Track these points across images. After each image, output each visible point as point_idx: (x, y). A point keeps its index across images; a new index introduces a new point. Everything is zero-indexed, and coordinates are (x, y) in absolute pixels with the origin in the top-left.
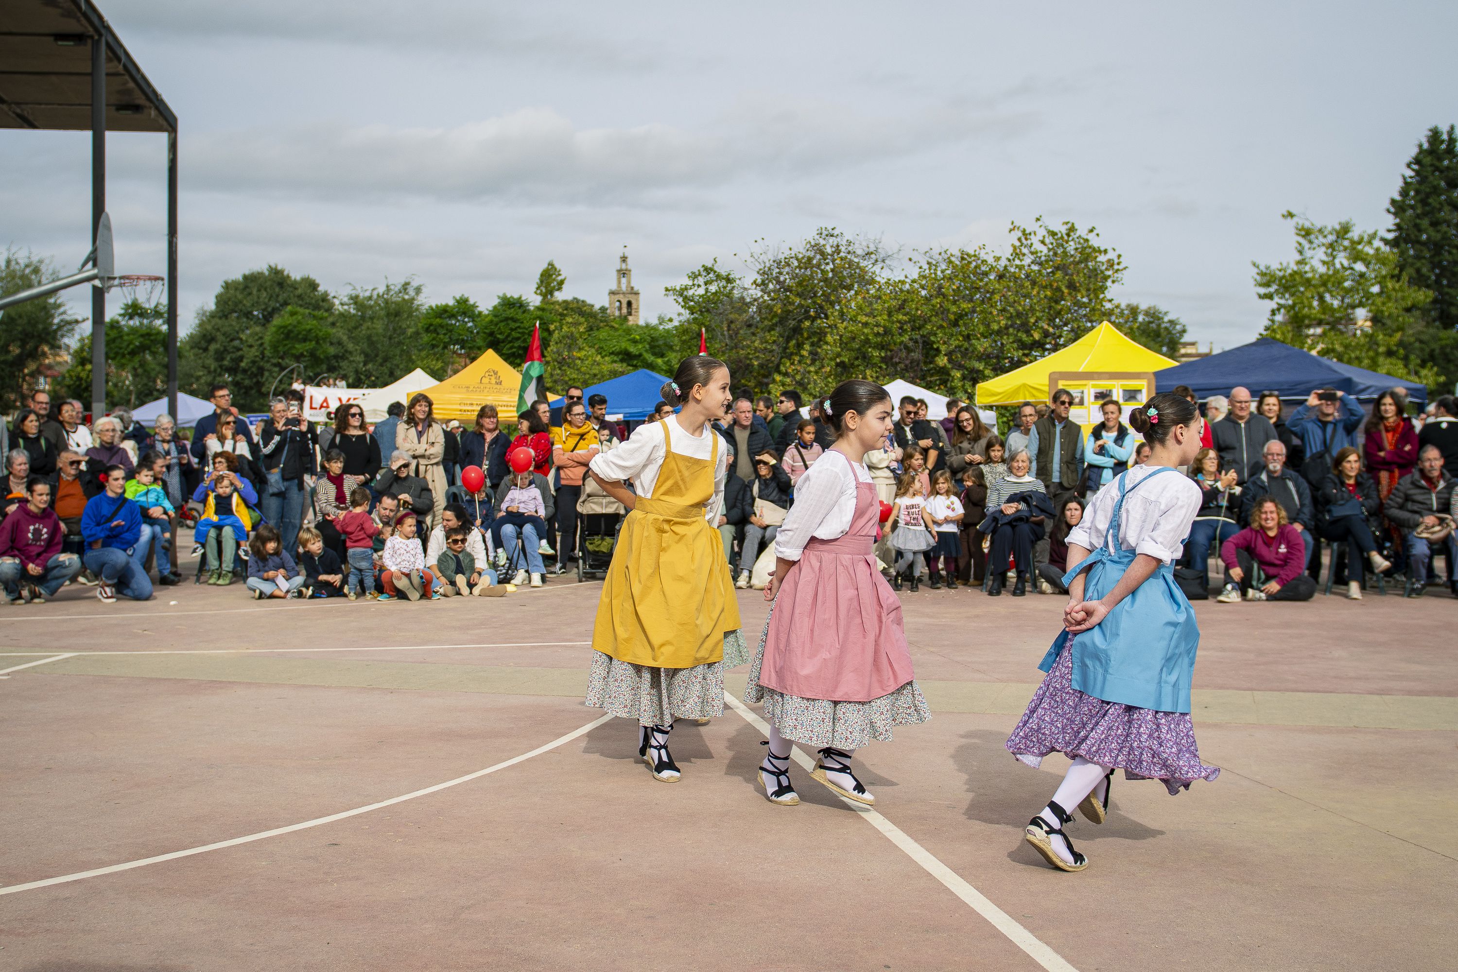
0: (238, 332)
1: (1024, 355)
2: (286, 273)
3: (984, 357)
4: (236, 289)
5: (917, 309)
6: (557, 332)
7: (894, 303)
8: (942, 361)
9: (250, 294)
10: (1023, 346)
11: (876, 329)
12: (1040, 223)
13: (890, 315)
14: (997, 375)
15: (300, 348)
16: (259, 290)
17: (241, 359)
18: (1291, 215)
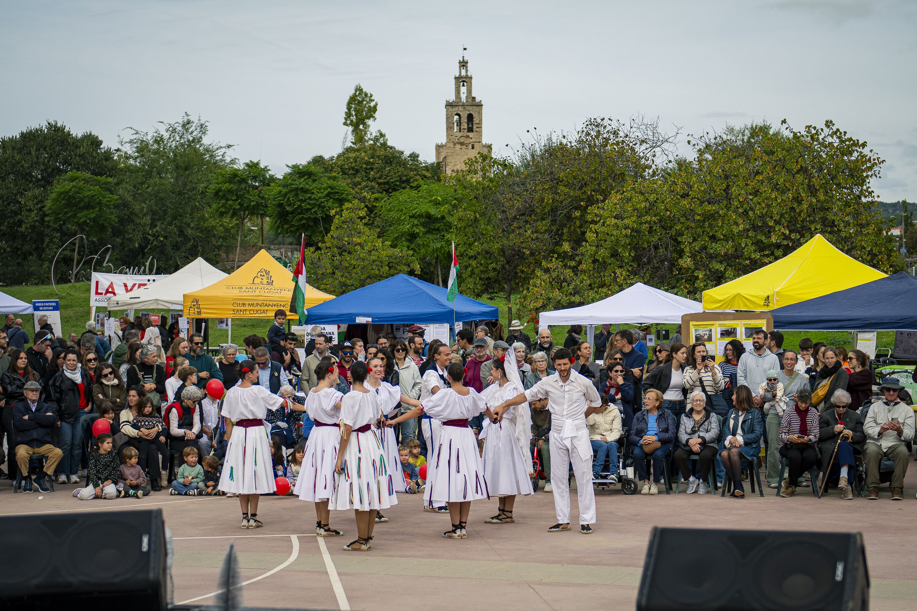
0: (16, 195)
1: (765, 255)
2: (67, 129)
3: (727, 259)
4: (13, 148)
5: (667, 210)
6: (337, 217)
7: (643, 205)
8: (686, 262)
9: (29, 153)
10: (761, 247)
11: (624, 232)
12: (785, 126)
13: (639, 217)
14: (739, 276)
15: (83, 217)
16: (38, 150)
17: (21, 222)
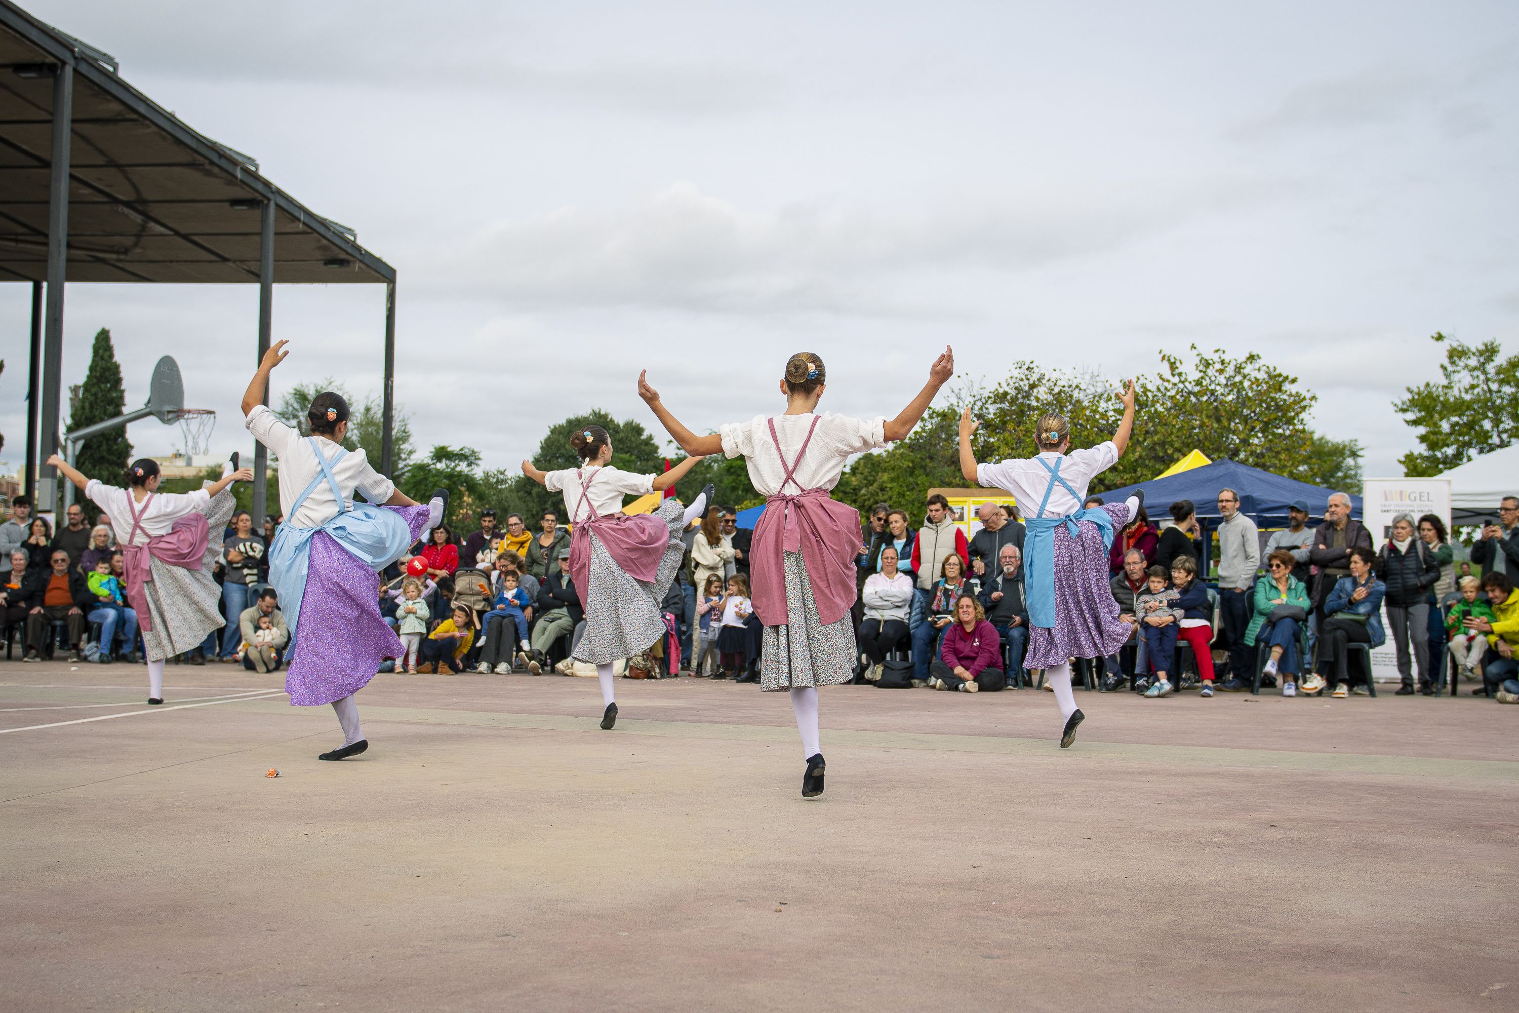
12: (1195, 352)
18: (1440, 337)
